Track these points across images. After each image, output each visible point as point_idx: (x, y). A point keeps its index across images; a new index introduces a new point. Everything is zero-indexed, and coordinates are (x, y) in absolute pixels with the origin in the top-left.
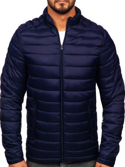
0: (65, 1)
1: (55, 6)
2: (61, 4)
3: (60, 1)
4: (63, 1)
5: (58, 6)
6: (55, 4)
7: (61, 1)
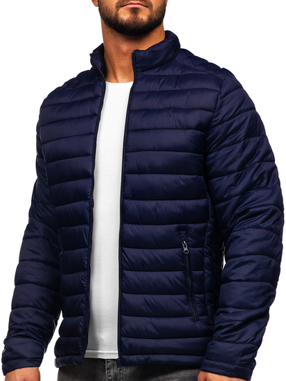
0: (141, 3)
1: (117, 15)
2: (133, 8)
3: (130, 2)
4: (136, 2)
5: (125, 15)
6: (118, 10)
7: (133, 2)
